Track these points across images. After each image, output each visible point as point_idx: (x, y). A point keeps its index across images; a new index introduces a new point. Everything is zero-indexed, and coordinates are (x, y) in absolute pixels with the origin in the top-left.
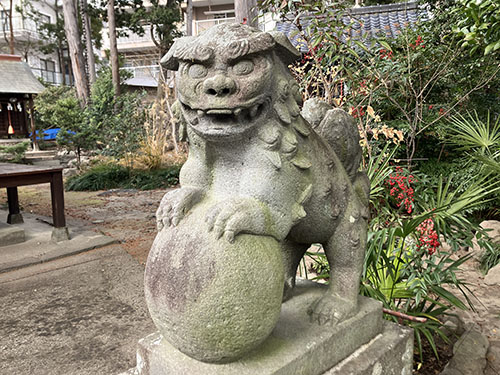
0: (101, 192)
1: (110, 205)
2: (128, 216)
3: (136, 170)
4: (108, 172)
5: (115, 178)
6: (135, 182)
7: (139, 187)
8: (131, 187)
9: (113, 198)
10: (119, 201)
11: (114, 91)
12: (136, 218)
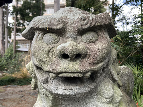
0: (4, 86)
1: (7, 92)
2: (13, 96)
3: (18, 78)
4: (8, 79)
5: (10, 81)
6: (17, 83)
7: (18, 85)
8: (16, 85)
9: (9, 89)
10: (10, 90)
11: (13, 52)
12: (16, 97)
